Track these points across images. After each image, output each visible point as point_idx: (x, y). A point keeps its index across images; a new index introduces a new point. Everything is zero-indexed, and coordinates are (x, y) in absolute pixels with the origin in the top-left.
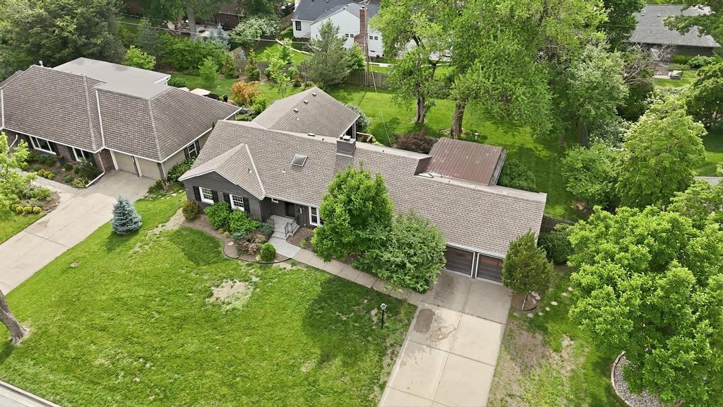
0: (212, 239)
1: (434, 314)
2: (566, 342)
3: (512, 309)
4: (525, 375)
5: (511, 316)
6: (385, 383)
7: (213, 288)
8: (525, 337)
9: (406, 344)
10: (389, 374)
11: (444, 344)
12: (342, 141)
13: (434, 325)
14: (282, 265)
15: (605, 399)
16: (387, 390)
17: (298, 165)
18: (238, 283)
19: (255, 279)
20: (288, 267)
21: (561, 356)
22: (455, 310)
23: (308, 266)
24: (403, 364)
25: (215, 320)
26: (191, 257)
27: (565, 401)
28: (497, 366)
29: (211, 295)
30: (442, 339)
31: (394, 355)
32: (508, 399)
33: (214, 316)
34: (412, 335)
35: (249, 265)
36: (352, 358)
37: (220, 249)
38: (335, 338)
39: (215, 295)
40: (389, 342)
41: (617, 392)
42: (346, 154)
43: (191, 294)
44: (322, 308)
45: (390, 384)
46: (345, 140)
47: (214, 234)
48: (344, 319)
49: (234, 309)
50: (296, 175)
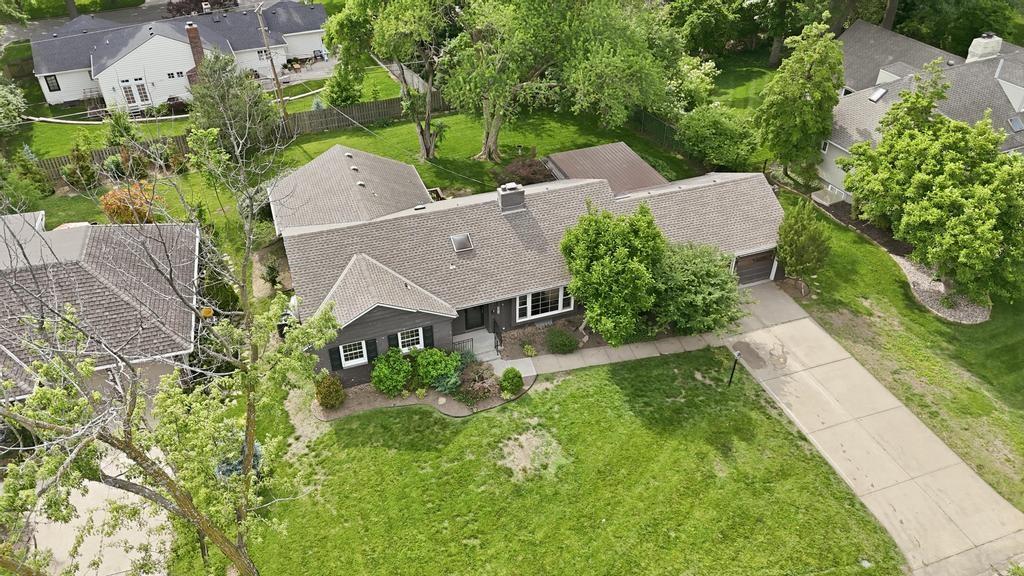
0: (409, 412)
1: (747, 345)
2: (866, 304)
3: (797, 300)
4: (879, 349)
5: (804, 307)
6: (799, 432)
7: (500, 463)
8: (838, 318)
9: (764, 385)
10: (790, 422)
11: (793, 364)
12: (508, 192)
13: (762, 353)
14: (540, 387)
15: (949, 330)
16: (810, 437)
17: (465, 249)
18: (522, 438)
19: (534, 421)
20: (548, 385)
21: (879, 317)
22: (758, 329)
23: (568, 373)
24: (789, 405)
25: (556, 493)
26: (413, 447)
27: (929, 351)
28: (853, 355)
29: (510, 473)
30: (785, 361)
31: (772, 403)
32: (896, 376)
33: (549, 491)
34: (760, 376)
35: (504, 410)
36: (745, 432)
37: (435, 415)
38: (703, 425)
39: (516, 469)
40: (751, 394)
41: (949, 319)
42: (516, 208)
43: (483, 488)
44: (647, 404)
45: (805, 431)
46: (510, 189)
47: (398, 403)
48: (683, 400)
49: (560, 467)
50: (474, 263)
